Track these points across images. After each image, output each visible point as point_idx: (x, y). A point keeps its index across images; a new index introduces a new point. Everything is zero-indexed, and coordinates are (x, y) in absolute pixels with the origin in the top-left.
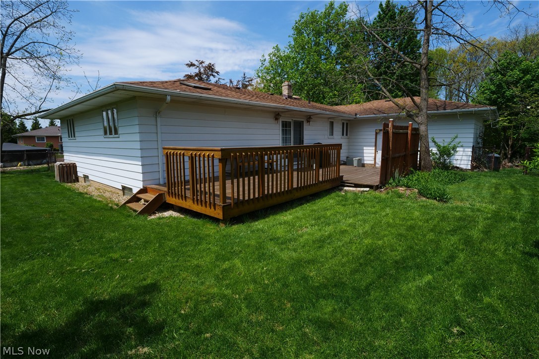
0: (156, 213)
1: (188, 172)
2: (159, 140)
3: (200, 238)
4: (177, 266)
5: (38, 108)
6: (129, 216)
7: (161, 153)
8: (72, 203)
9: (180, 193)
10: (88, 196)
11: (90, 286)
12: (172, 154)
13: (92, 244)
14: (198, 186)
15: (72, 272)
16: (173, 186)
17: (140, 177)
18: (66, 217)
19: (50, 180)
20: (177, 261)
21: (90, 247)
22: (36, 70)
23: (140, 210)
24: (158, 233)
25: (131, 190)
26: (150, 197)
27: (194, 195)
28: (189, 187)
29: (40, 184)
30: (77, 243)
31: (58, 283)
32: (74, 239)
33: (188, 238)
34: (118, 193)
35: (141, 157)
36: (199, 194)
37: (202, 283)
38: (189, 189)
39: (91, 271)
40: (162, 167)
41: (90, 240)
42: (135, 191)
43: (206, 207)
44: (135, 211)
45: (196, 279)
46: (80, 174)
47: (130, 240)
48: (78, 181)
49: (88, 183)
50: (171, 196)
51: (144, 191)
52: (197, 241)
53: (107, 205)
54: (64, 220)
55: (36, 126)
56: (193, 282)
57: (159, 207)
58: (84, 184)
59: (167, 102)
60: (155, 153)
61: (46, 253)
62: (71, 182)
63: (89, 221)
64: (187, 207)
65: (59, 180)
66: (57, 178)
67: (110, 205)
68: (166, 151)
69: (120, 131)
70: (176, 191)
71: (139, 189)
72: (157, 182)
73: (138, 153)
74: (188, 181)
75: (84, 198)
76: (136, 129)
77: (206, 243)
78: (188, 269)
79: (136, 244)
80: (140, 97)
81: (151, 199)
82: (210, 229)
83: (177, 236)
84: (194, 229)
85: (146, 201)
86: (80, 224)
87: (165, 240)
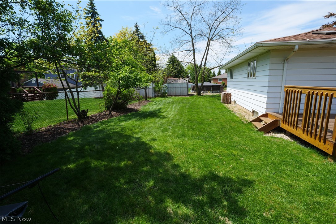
0: (271, 133)
1: (303, 107)
2: (284, 80)
3: (302, 164)
4: (273, 177)
5: (219, 64)
6: (252, 130)
7: (283, 90)
8: (224, 115)
9: (292, 122)
10: (233, 113)
11: (216, 165)
12: (291, 91)
13: (225, 141)
14: (311, 120)
15: (211, 153)
16: (288, 116)
17: (265, 106)
18: (218, 122)
19: (218, 101)
20: (274, 174)
21: (224, 142)
22: (221, 44)
23: (259, 128)
24: (267, 148)
25: (257, 113)
26: (269, 120)
27: (305, 126)
28: (302, 118)
29: (214, 103)
30: (218, 138)
31: (203, 155)
32: (218, 135)
33: (290, 160)
34: (250, 114)
35: (267, 92)
36: (310, 126)
37: (290, 202)
38: (301, 120)
39: (219, 156)
40: (282, 101)
41: (225, 138)
42: (260, 114)
43: (315, 139)
44: (256, 128)
45: (285, 196)
46: (232, 100)
47: (247, 146)
48: (231, 104)
49: (235, 105)
50: (284, 123)
51: (266, 115)
52: (298, 165)
53: (241, 120)
54: (217, 124)
55: (219, 74)
56: (282, 196)
57: (274, 129)
58: (233, 105)
59: (294, 51)
60: (278, 90)
61: (204, 138)
62: (227, 104)
63: (229, 127)
64: (297, 135)
65: (222, 102)
66: (222, 101)
67: (243, 120)
68: (287, 89)
69: (257, 74)
70: (290, 120)
71: (263, 114)
72: (277, 111)
73: (266, 89)
74: (302, 114)
75: (230, 113)
76: (267, 73)
77: (306, 170)
78: (281, 184)
79: (249, 149)
80: (273, 50)
81: (269, 122)
82: (316, 159)
83: (281, 155)
84: (298, 154)
85: (265, 123)
86: (223, 128)
87: (270, 155)
